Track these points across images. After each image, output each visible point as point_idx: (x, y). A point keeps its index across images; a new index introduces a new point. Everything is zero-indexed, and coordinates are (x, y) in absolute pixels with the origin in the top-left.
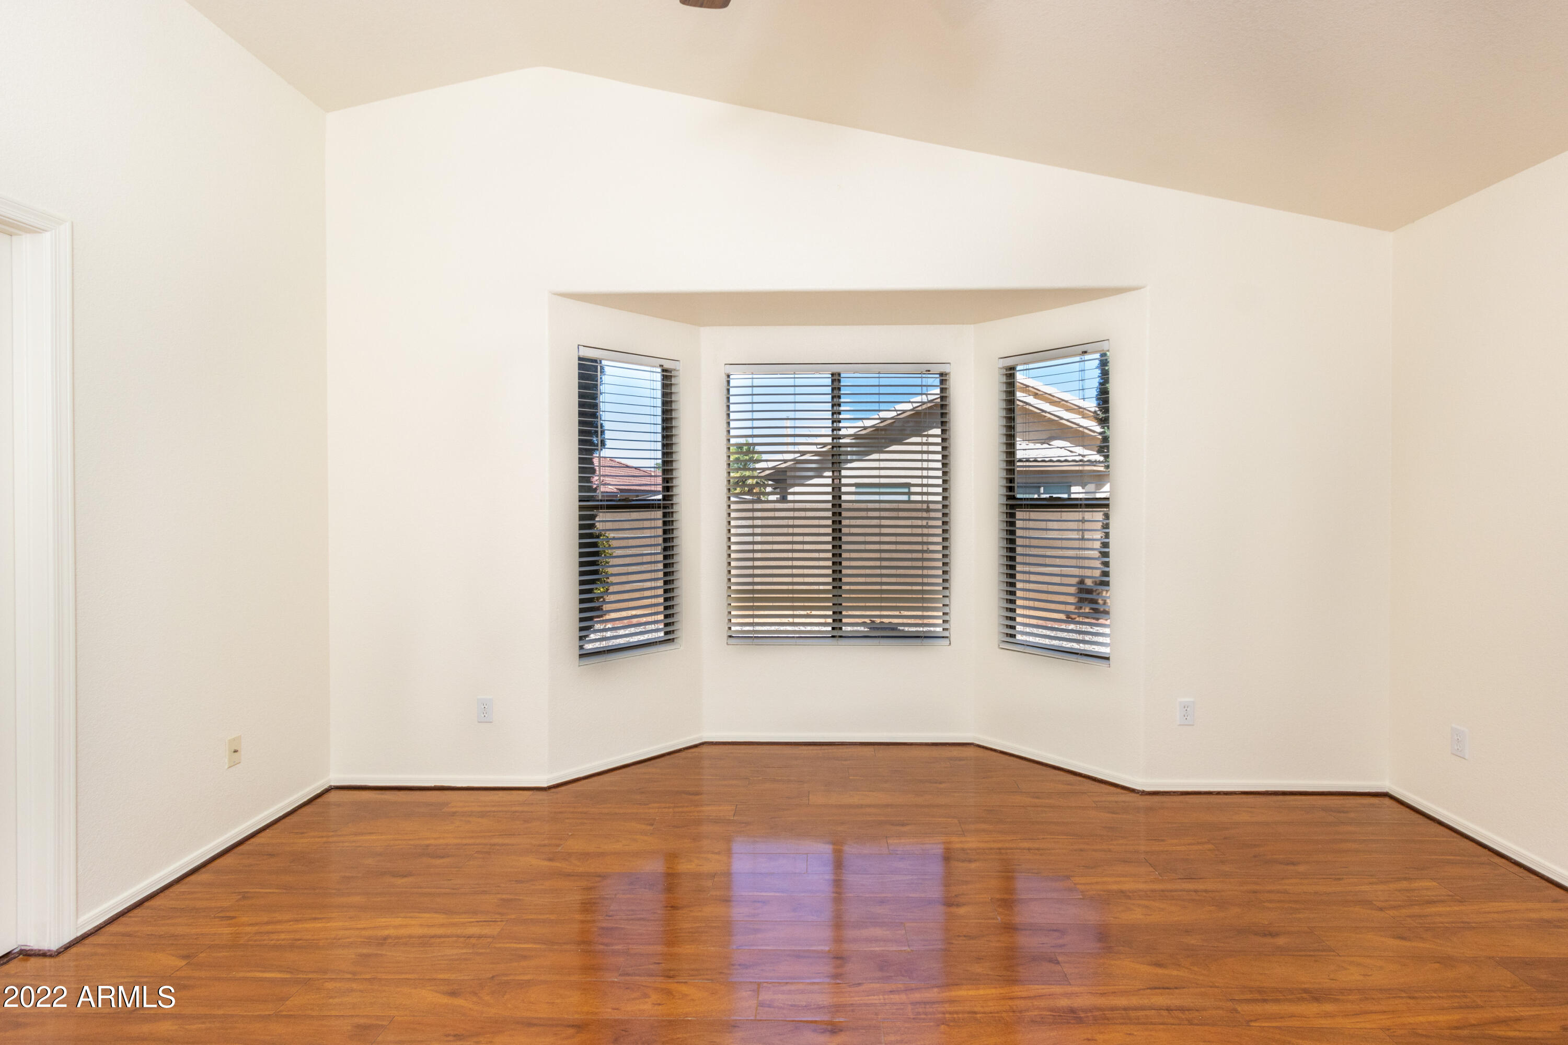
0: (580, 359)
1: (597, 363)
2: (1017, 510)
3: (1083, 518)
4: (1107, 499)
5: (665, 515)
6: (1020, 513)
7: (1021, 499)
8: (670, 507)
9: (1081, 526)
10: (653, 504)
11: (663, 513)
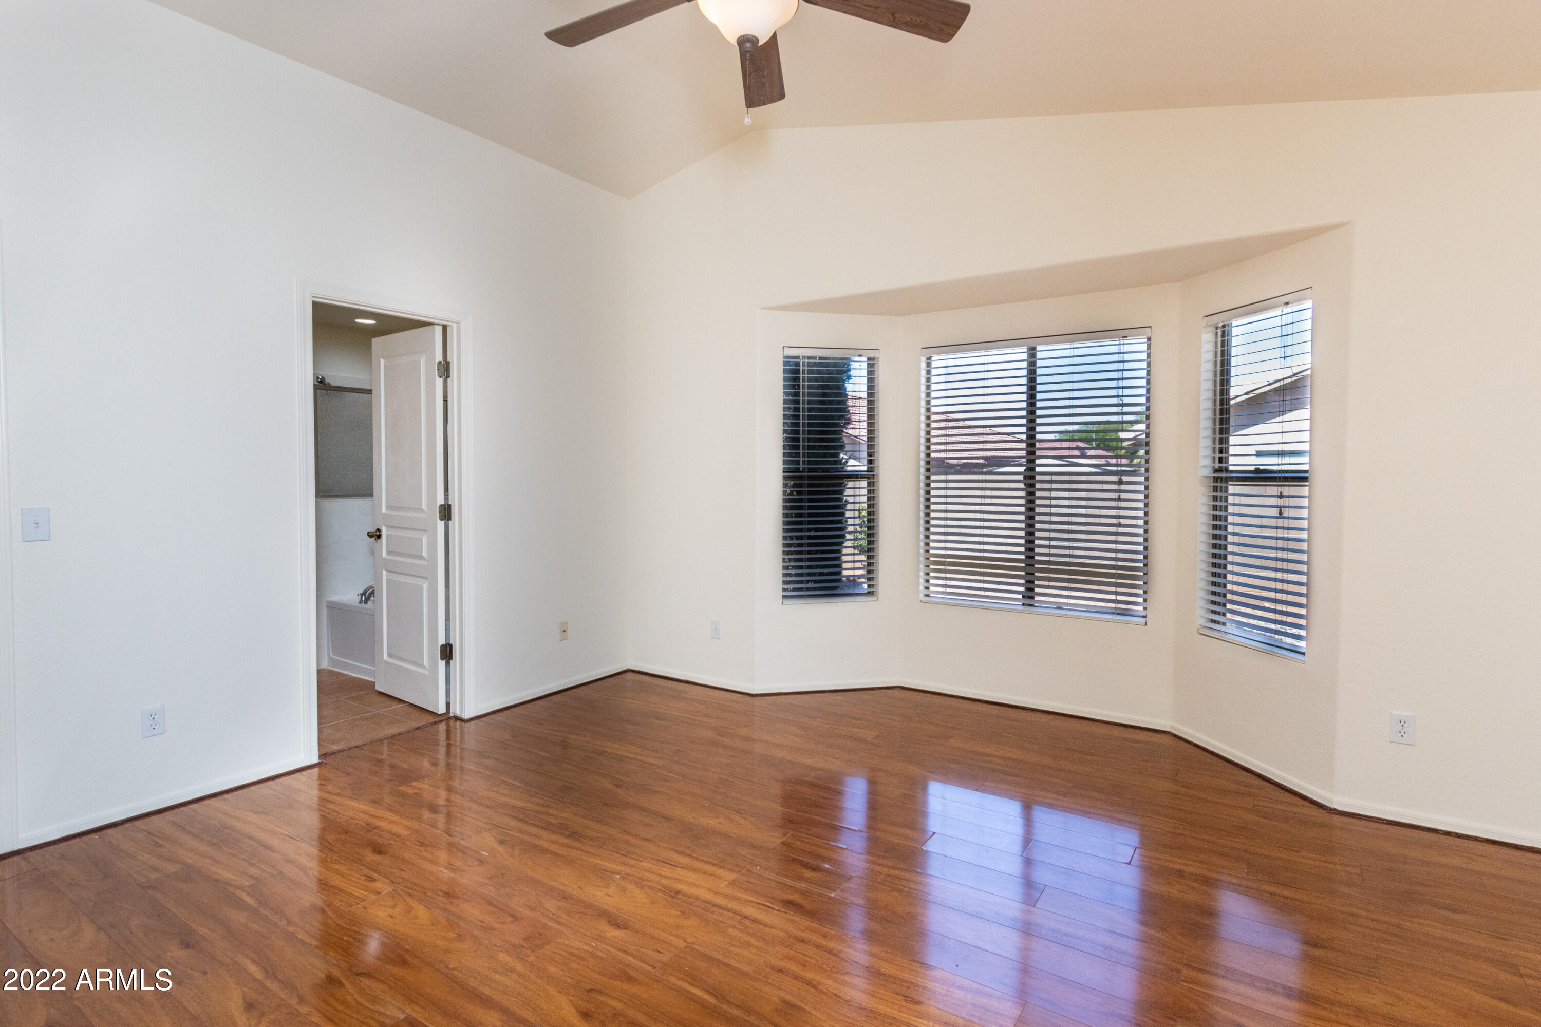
0: (785, 357)
1: (800, 359)
2: (1230, 483)
3: (1281, 493)
4: (1306, 472)
5: (869, 484)
6: (1232, 487)
7: (1232, 472)
8: (872, 478)
9: (1280, 502)
10: (856, 475)
11: (868, 482)
